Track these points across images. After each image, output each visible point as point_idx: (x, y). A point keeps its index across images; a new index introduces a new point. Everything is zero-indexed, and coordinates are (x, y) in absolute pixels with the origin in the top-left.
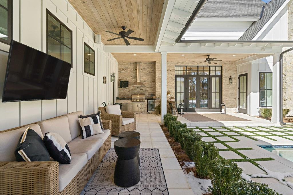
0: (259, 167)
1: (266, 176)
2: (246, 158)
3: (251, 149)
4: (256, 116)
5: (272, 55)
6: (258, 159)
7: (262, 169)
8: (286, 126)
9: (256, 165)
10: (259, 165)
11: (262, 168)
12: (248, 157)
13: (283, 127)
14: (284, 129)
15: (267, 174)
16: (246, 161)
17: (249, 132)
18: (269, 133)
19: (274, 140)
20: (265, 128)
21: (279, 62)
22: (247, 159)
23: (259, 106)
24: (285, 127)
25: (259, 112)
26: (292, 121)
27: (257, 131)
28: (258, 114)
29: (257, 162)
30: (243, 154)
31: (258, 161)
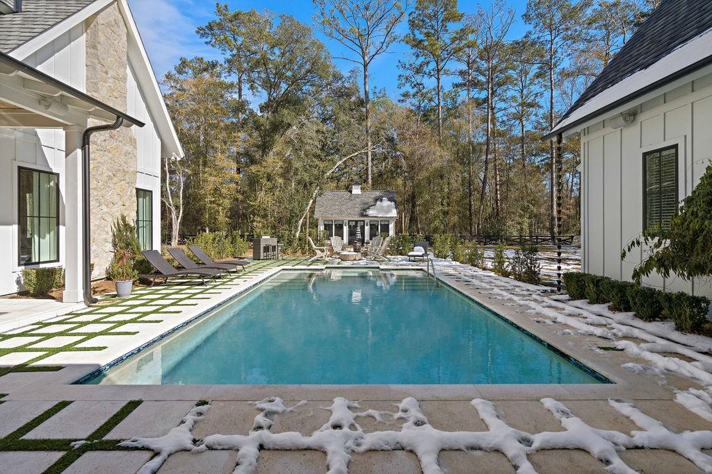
0: (127, 448)
1: (158, 460)
2: (73, 443)
3: (64, 404)
4: (11, 296)
5: (65, 127)
6: (106, 424)
7: (136, 449)
8: (97, 304)
9: (114, 446)
10: (122, 444)
11: (135, 444)
12: (75, 440)
13: (92, 309)
14: (99, 313)
15: (157, 454)
16: (79, 456)
17: (16, 350)
18: (75, 335)
19: (100, 349)
20: (54, 323)
21: (80, 150)
22: (77, 445)
23: (19, 265)
24: (97, 306)
25: (18, 282)
26: (99, 289)
27: (40, 341)
28: (15, 289)
29: (109, 437)
30: (52, 438)
31: (109, 431)
